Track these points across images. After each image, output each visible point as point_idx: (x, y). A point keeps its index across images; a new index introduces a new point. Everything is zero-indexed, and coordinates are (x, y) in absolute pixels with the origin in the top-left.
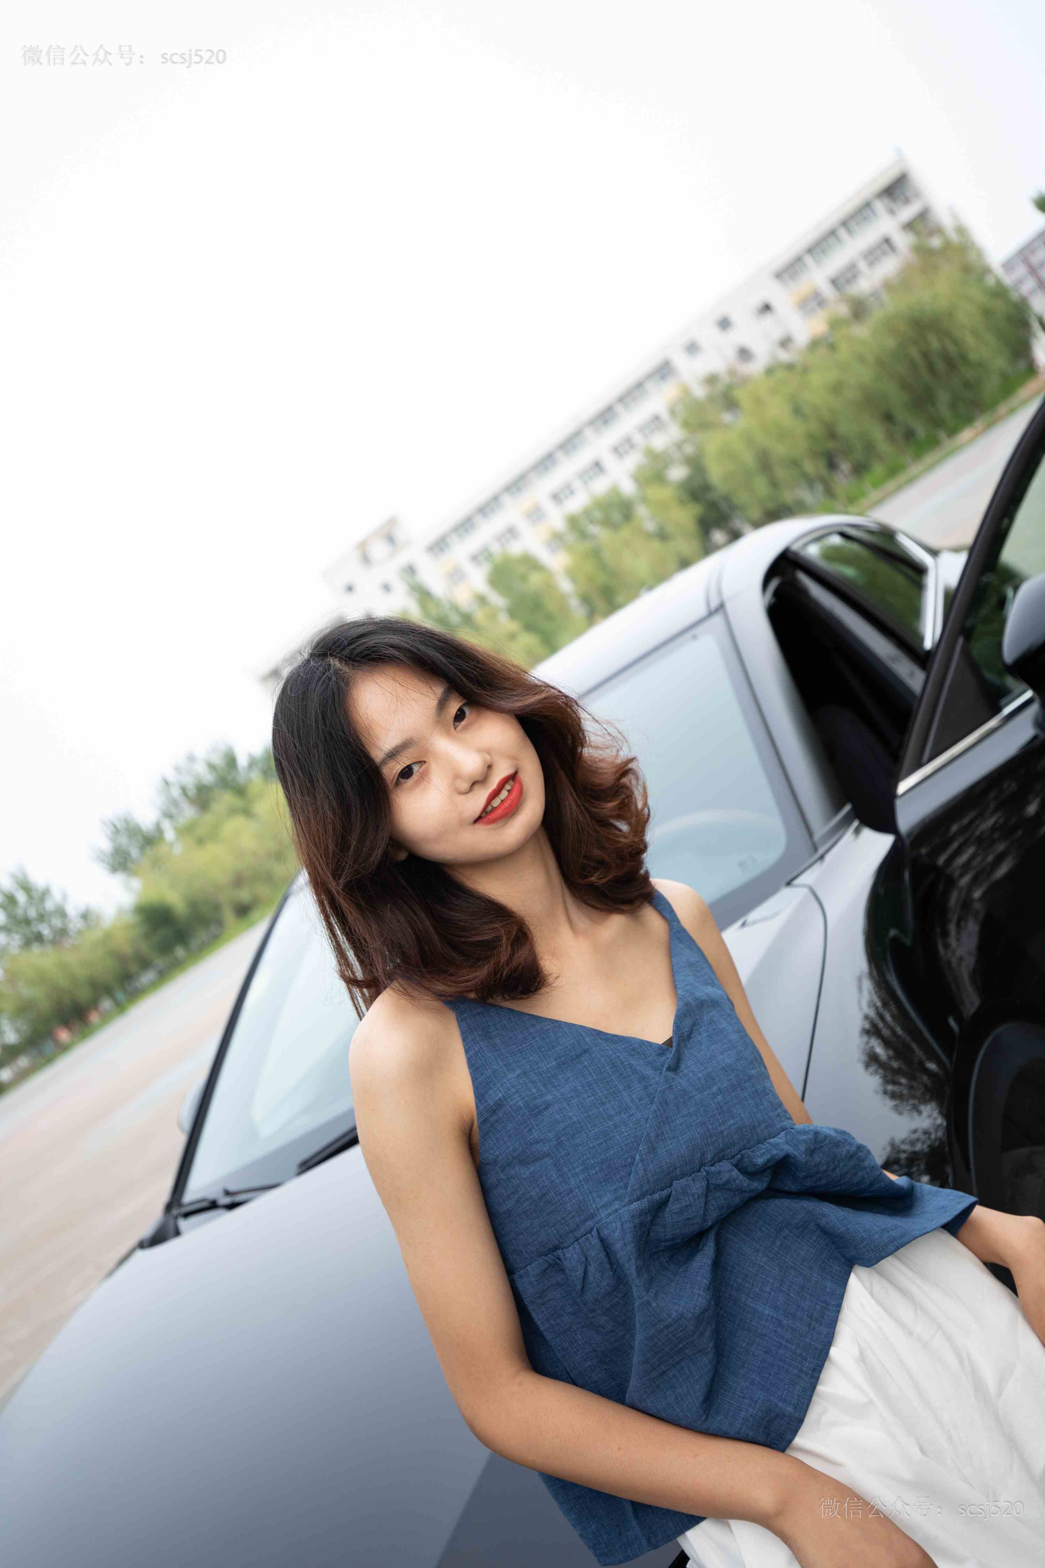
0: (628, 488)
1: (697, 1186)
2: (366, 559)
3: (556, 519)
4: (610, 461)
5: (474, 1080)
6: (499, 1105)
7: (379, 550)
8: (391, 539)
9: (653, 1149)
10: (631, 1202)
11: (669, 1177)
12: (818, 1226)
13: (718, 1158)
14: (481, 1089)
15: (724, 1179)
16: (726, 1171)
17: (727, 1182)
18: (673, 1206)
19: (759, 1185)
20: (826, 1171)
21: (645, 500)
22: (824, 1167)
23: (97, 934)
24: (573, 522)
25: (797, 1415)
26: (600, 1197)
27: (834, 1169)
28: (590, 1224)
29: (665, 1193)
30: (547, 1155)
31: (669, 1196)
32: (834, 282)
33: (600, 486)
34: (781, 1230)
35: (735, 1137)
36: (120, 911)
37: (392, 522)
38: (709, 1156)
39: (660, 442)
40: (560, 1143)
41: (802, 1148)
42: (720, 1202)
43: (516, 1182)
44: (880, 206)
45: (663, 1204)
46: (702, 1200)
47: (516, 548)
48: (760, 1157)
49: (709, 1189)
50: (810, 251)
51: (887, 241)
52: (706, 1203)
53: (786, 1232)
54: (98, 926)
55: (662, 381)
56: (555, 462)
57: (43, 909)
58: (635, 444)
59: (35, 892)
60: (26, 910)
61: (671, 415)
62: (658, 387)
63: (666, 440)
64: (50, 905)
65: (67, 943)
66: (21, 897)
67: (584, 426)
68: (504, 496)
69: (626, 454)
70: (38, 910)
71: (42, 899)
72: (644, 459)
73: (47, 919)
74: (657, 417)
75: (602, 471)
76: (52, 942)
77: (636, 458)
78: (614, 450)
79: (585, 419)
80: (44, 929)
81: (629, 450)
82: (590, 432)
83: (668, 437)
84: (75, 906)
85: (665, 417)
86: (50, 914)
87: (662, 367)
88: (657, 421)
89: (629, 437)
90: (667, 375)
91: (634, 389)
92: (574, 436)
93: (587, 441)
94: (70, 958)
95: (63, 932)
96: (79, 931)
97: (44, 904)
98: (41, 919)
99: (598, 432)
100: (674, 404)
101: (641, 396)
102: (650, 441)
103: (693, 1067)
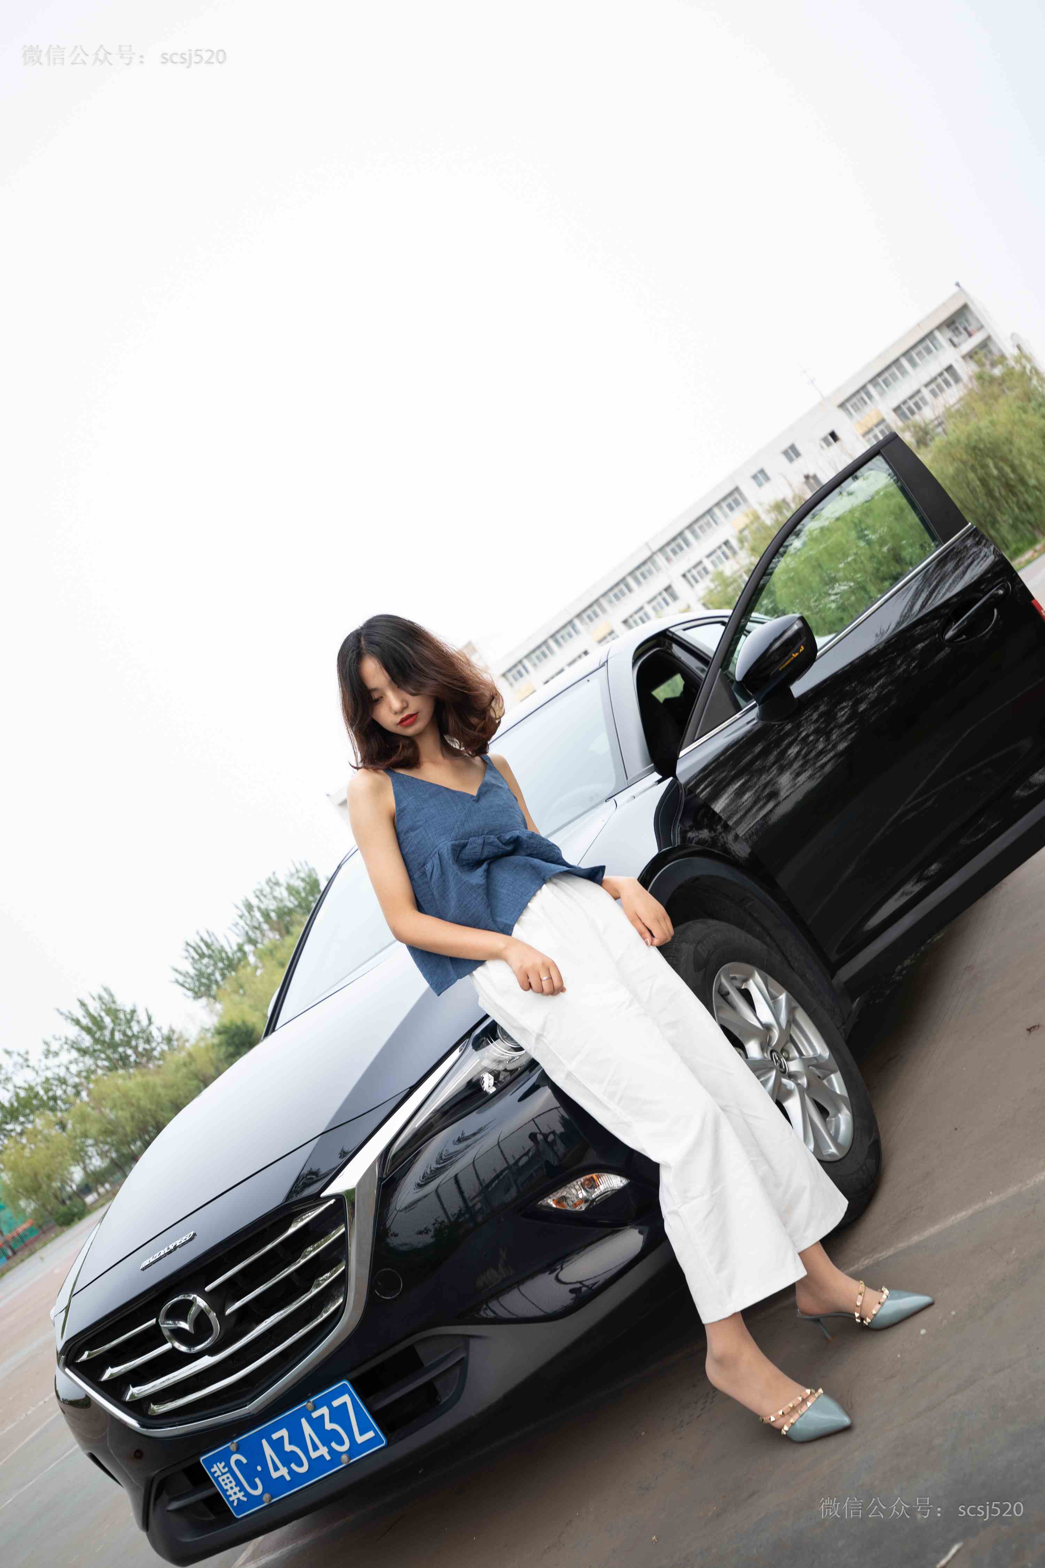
1: (479, 841)
4: (680, 587)
5: (396, 799)
6: (404, 809)
9: (463, 825)
10: (452, 841)
12: (531, 865)
13: (490, 832)
14: (398, 802)
15: (491, 841)
17: (492, 842)
20: (536, 847)
22: (535, 846)
23: (180, 1057)
25: (512, 923)
26: (440, 839)
27: (540, 848)
28: (436, 849)
29: (466, 841)
30: (421, 826)
31: (468, 842)
32: (897, 410)
34: (516, 867)
35: (498, 828)
36: (203, 1030)
38: (486, 832)
39: (728, 567)
40: (427, 821)
41: (526, 835)
43: (409, 839)
44: (941, 338)
45: (465, 845)
46: (481, 846)
49: (484, 844)
50: (873, 381)
51: (950, 369)
52: (483, 848)
53: (518, 868)
54: (181, 1048)
55: (731, 508)
56: (626, 591)
57: (129, 1033)
58: (705, 569)
59: (122, 1016)
60: (112, 1033)
61: (741, 541)
62: (726, 516)
63: (736, 567)
64: (136, 1028)
65: (151, 1066)
66: (107, 1020)
67: (654, 553)
68: (577, 622)
69: (697, 581)
70: (125, 1034)
71: (129, 1022)
72: (712, 586)
73: (133, 1043)
74: (726, 543)
75: (675, 597)
76: (137, 1064)
77: (705, 585)
78: (684, 576)
79: (655, 547)
80: (129, 1052)
81: (698, 578)
82: (660, 559)
83: (738, 563)
84: (159, 1029)
85: (734, 543)
86: (136, 1037)
87: (730, 494)
88: (724, 548)
89: (700, 563)
90: (737, 503)
91: (703, 516)
92: (644, 563)
93: (658, 569)
94: (157, 1080)
95: (148, 1054)
96: (163, 1053)
97: (130, 1028)
98: (128, 1044)
99: (668, 559)
100: (741, 531)
101: (709, 524)
102: (721, 568)
103: (484, 802)
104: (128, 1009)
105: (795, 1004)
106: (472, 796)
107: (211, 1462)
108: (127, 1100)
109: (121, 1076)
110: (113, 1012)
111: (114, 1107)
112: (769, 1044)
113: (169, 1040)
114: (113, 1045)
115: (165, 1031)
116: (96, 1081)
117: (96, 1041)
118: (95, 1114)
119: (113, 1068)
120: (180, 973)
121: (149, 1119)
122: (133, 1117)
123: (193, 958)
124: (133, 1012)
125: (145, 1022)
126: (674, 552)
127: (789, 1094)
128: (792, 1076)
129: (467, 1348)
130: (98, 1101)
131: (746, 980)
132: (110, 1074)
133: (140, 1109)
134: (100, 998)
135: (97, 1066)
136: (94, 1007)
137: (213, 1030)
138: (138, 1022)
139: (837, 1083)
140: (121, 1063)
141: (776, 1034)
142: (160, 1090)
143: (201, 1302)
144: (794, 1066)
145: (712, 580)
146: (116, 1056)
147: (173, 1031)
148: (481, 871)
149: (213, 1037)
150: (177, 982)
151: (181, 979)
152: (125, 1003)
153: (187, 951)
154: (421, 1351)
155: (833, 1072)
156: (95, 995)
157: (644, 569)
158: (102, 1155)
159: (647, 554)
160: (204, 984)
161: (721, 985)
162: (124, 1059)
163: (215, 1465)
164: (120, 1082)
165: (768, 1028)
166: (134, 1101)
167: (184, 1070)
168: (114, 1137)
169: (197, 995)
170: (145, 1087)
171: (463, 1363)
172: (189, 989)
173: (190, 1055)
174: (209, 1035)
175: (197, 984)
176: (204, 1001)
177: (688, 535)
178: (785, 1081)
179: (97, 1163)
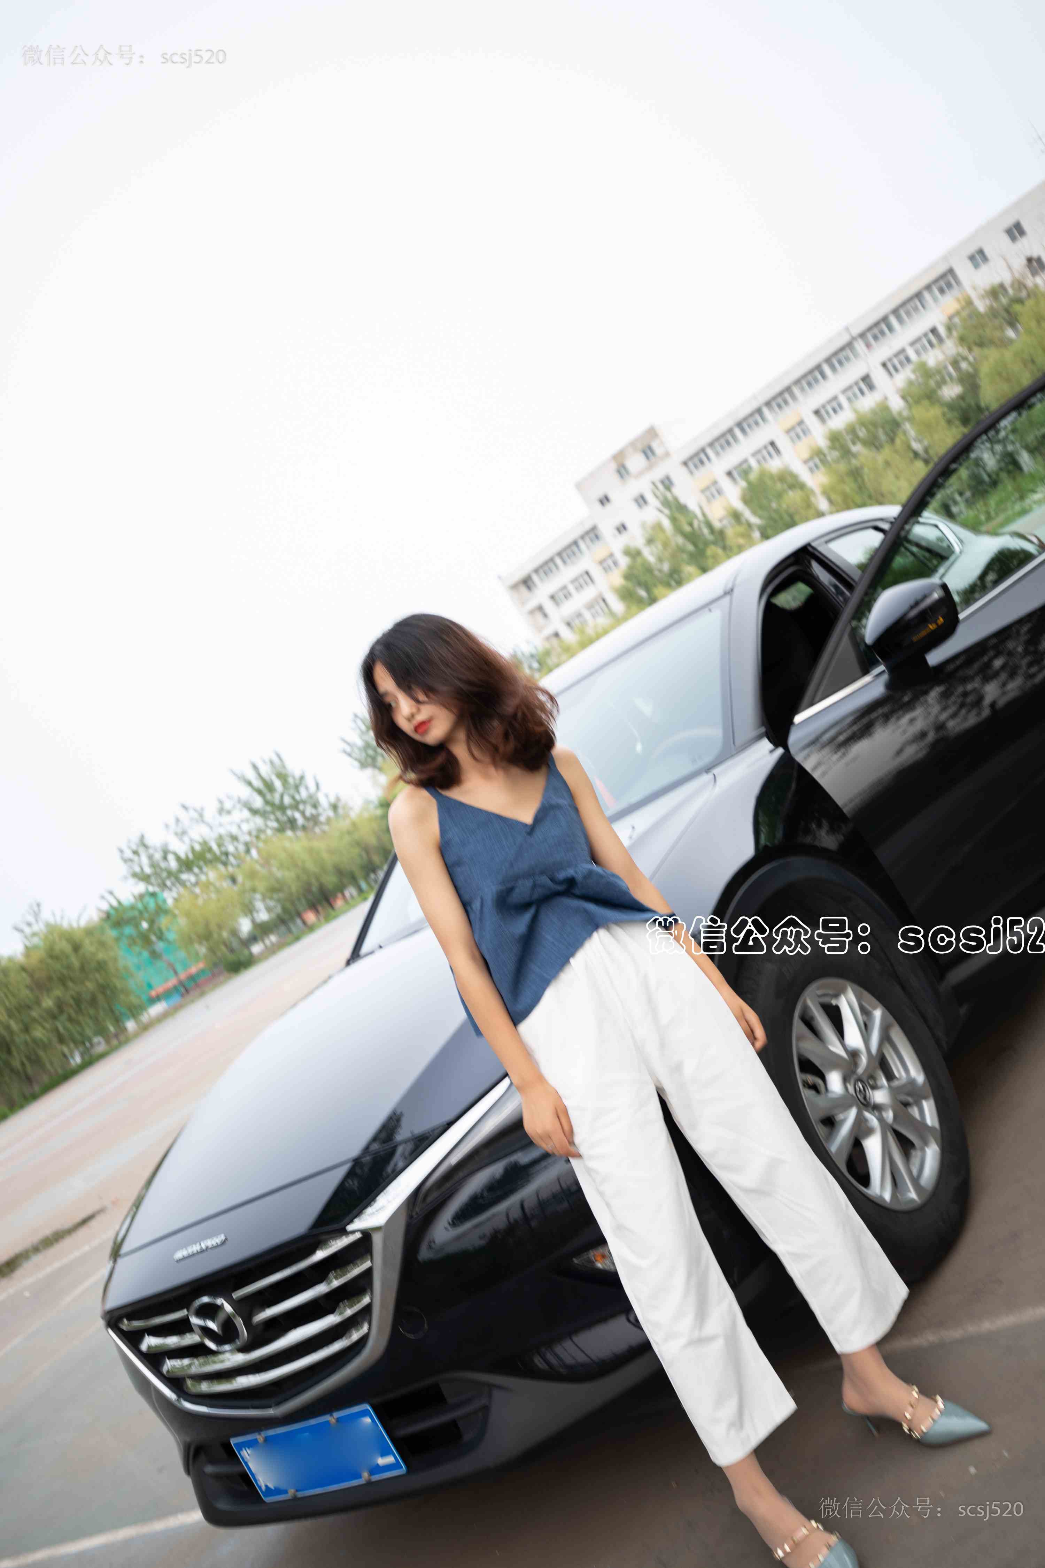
0: (897, 404)
1: (528, 883)
2: (622, 471)
3: (819, 435)
4: (879, 376)
5: (441, 828)
7: (636, 462)
8: (648, 452)
9: (512, 864)
10: (498, 884)
11: (517, 878)
13: (542, 873)
14: (442, 833)
15: (542, 882)
16: (545, 880)
17: (543, 884)
18: (517, 890)
19: (560, 888)
21: (910, 419)
23: (345, 824)
24: (835, 439)
26: (485, 881)
29: (514, 884)
30: (466, 863)
31: (516, 886)
33: (868, 403)
34: (567, 909)
35: (551, 866)
36: (367, 802)
37: (652, 432)
38: (538, 872)
39: (933, 358)
40: (472, 859)
42: (538, 893)
43: (456, 873)
45: (511, 889)
46: (531, 890)
47: (775, 465)
48: (562, 875)
49: (534, 886)
52: (533, 891)
53: (569, 910)
54: (346, 816)
55: (942, 291)
56: (819, 377)
57: (297, 797)
58: (908, 359)
59: (291, 780)
60: (282, 797)
61: (949, 329)
62: (935, 300)
63: (941, 357)
64: (304, 794)
65: (317, 830)
66: (278, 784)
67: (854, 339)
68: (766, 411)
69: (896, 370)
70: (293, 798)
71: (297, 788)
72: (913, 377)
73: (301, 807)
74: (934, 331)
75: (871, 387)
76: (304, 828)
77: (905, 375)
78: (884, 365)
79: (856, 331)
80: (297, 815)
81: (899, 366)
82: (860, 346)
83: (944, 353)
84: (327, 796)
85: (942, 331)
86: (304, 802)
87: (943, 276)
88: (931, 336)
89: (903, 351)
90: (949, 285)
91: (910, 299)
92: (842, 349)
93: (856, 355)
94: (320, 845)
95: (314, 820)
96: (329, 820)
97: (298, 792)
98: (295, 806)
99: (868, 346)
100: (950, 318)
101: (916, 309)
102: (924, 357)
103: (538, 834)
104: (297, 774)
105: (891, 1019)
106: (526, 825)
107: (241, 1446)
108: (292, 861)
109: (290, 839)
110: (283, 777)
111: (281, 866)
112: (854, 1072)
113: (335, 807)
114: (282, 808)
115: (332, 799)
116: (265, 842)
117: (267, 802)
118: (263, 871)
119: (281, 830)
120: (348, 744)
121: (313, 881)
122: (298, 877)
123: (361, 730)
124: (302, 778)
125: (312, 788)
126: (875, 338)
127: (870, 1131)
128: (877, 1108)
129: (490, 1396)
130: (266, 860)
131: (837, 996)
132: (279, 835)
133: (305, 870)
134: (272, 763)
135: (266, 826)
136: (265, 770)
137: (376, 802)
138: (307, 788)
139: (928, 1111)
140: (289, 825)
141: (864, 1060)
142: (325, 856)
143: (228, 1308)
144: (880, 1096)
145: (914, 371)
146: (285, 819)
147: (338, 799)
148: (527, 916)
149: (376, 808)
150: (345, 752)
151: (348, 749)
152: (294, 768)
153: (355, 721)
154: (445, 1389)
155: (926, 1098)
156: (267, 760)
157: (841, 356)
158: (269, 910)
159: (846, 339)
160: (371, 757)
161: (806, 1008)
162: (292, 823)
163: (244, 1449)
164: (287, 844)
165: (854, 1054)
166: (300, 864)
167: (347, 839)
168: (281, 895)
169: (363, 765)
170: (311, 851)
171: (486, 1409)
172: (356, 759)
173: (354, 824)
174: (371, 806)
175: (364, 755)
176: (369, 771)
177: (893, 320)
178: (867, 1115)
179: (263, 916)
